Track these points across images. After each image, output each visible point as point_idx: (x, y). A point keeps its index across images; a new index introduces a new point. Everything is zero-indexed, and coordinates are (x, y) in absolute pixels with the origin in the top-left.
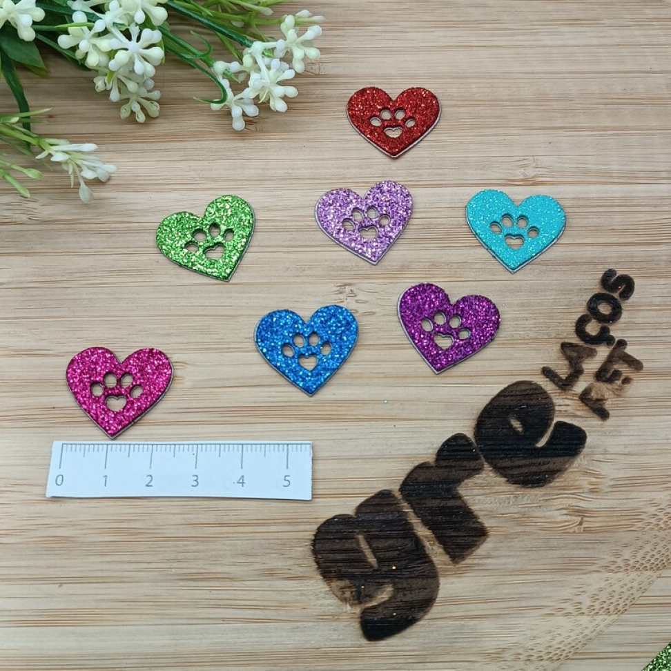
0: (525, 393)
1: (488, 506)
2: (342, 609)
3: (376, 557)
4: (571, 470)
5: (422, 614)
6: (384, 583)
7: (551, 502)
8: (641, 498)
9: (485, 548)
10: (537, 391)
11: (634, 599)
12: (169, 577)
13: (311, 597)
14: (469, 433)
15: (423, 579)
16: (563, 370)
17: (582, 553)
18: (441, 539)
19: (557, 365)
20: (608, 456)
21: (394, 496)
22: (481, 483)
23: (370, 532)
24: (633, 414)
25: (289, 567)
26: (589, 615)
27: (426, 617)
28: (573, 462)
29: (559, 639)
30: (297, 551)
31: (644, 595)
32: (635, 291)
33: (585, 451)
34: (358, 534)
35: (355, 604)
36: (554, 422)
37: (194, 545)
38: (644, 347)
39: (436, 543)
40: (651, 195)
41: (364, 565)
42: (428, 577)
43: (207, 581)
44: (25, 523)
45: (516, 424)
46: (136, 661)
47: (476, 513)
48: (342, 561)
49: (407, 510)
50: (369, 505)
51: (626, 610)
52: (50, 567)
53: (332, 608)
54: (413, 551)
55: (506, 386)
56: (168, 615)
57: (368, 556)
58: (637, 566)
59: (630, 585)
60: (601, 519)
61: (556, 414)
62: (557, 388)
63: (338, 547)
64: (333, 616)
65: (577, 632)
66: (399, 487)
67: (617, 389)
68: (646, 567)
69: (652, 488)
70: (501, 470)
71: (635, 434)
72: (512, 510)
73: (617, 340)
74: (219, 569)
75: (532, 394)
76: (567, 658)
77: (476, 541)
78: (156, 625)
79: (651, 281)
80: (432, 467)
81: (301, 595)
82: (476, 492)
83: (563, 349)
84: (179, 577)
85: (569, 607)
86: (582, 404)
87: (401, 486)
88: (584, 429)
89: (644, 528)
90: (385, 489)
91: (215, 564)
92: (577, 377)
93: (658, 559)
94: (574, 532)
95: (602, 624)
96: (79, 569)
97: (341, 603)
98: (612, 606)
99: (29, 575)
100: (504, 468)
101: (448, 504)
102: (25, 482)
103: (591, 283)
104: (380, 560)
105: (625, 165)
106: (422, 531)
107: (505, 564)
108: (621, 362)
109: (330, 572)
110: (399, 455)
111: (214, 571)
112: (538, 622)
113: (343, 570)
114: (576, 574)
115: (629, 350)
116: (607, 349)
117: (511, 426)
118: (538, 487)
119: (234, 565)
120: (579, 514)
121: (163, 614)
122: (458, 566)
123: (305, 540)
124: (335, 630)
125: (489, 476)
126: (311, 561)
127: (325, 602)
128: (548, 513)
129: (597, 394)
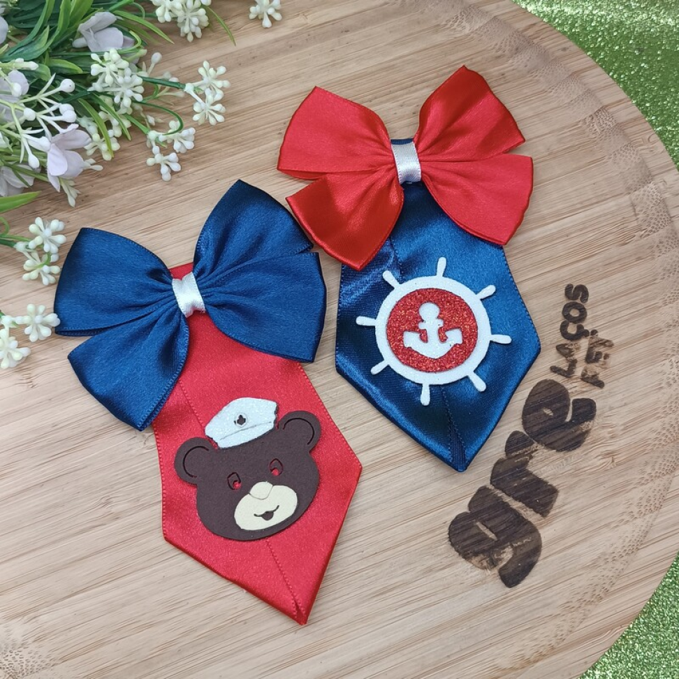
0: (546, 388)
1: (551, 472)
2: (486, 574)
3: (493, 533)
4: (594, 429)
5: (536, 558)
6: (504, 548)
7: (589, 455)
9: (559, 500)
10: (553, 384)
11: (664, 496)
12: (365, 599)
13: (463, 575)
14: (520, 429)
16: (563, 364)
17: (621, 480)
18: (530, 505)
19: (559, 362)
20: (614, 411)
21: (488, 489)
22: (541, 459)
23: (482, 518)
24: (619, 377)
25: (440, 561)
26: (640, 517)
27: (540, 558)
28: (593, 423)
29: (628, 540)
30: (441, 549)
31: (669, 491)
32: (590, 294)
33: (598, 412)
34: (476, 522)
35: (493, 568)
36: (571, 401)
37: (373, 571)
38: (609, 330)
39: (527, 509)
40: (575, 223)
41: (487, 541)
42: (531, 533)
45: (548, 412)
46: (367, 661)
47: (545, 480)
48: (472, 544)
49: (500, 495)
50: (475, 500)
51: (661, 506)
53: (478, 576)
54: (515, 519)
55: (532, 388)
57: (488, 534)
58: (658, 475)
59: (658, 489)
60: (625, 453)
61: (571, 395)
62: (564, 378)
63: (466, 536)
64: (481, 581)
65: (637, 530)
66: (489, 482)
67: (603, 365)
68: (663, 473)
69: (648, 421)
70: (550, 446)
71: (625, 390)
72: (567, 469)
73: (590, 331)
74: (395, 580)
75: (550, 388)
76: (638, 549)
77: (552, 497)
78: (370, 632)
79: (597, 283)
80: (505, 460)
81: (456, 576)
82: (539, 466)
84: (372, 596)
85: (626, 517)
86: (584, 383)
87: (491, 480)
88: (592, 398)
89: (652, 449)
90: (481, 486)
91: (391, 578)
92: (575, 366)
93: (669, 465)
94: (611, 468)
95: (651, 520)
97: (483, 571)
98: (652, 506)
100: (551, 443)
101: (526, 480)
103: (560, 299)
104: (496, 534)
105: (551, 208)
106: (516, 505)
107: (576, 505)
108: (598, 345)
109: (468, 554)
112: (611, 534)
113: (476, 549)
114: (622, 495)
115: (602, 335)
116: (586, 340)
117: (545, 414)
119: (404, 573)
120: (609, 455)
122: (547, 518)
123: (443, 540)
124: (486, 590)
125: (543, 452)
126: (453, 552)
127: (473, 574)
128: (590, 463)
129: (591, 372)
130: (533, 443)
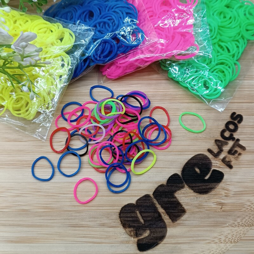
0: (201, 158)
1: (186, 201)
2: (130, 239)
3: (143, 219)
4: (218, 188)
5: (160, 242)
6: (146, 230)
7: (211, 200)
8: (245, 199)
9: (185, 217)
10: (206, 158)
11: (241, 237)
12: (65, 226)
13: (118, 234)
14: (180, 173)
15: (161, 228)
16: (216, 150)
17: (222, 220)
18: (168, 213)
19: (213, 148)
20: (232, 183)
22: (184, 192)
24: (242, 167)
25: (110, 223)
26: (224, 243)
27: (162, 243)
28: (218, 185)
30: (113, 217)
31: (245, 236)
32: (243, 120)
33: (223, 180)
34: (137, 211)
35: (135, 237)
37: (75, 214)
38: (246, 141)
39: (166, 215)
41: (139, 223)
42: (163, 228)
43: (79, 227)
44: (12, 204)
45: (197, 170)
49: (155, 202)
50: (141, 200)
51: (238, 242)
52: (21, 221)
53: (126, 238)
55: (194, 155)
56: (64, 240)
57: (140, 219)
58: (243, 225)
59: (240, 232)
60: (229, 207)
61: (213, 166)
62: (213, 157)
63: (129, 215)
64: (127, 241)
65: (219, 250)
66: (152, 193)
67: (236, 157)
68: (246, 225)
70: (191, 187)
71: (243, 174)
72: (195, 203)
73: (236, 139)
74: (83, 223)
77: (181, 214)
78: (60, 243)
79: (249, 117)
80: (165, 186)
81: (115, 234)
82: (182, 195)
83: (215, 142)
84: (69, 226)
85: (217, 240)
86: (223, 163)
88: (223, 172)
89: (245, 210)
90: (147, 194)
91: (83, 221)
92: (221, 153)
93: (251, 222)
94: (219, 212)
95: (229, 247)
96: (31, 222)
97: (130, 237)
98: (233, 240)
99: (13, 224)
100: (193, 187)
101: (171, 200)
102: (12, 189)
103: (227, 117)
106: (161, 210)
107: (192, 223)
108: (237, 147)
109: (126, 225)
110: (153, 181)
111: (82, 224)
112: (204, 246)
114: (219, 228)
115: (241, 143)
116: (232, 142)
117: (195, 171)
118: (205, 194)
119: (89, 221)
120: (221, 204)
121: (62, 240)
122: (175, 224)
123: (117, 213)
124: (127, 247)
125: (187, 190)
126: (119, 221)
127: (124, 236)
128: (209, 204)
129: (228, 159)
130: (183, 183)
